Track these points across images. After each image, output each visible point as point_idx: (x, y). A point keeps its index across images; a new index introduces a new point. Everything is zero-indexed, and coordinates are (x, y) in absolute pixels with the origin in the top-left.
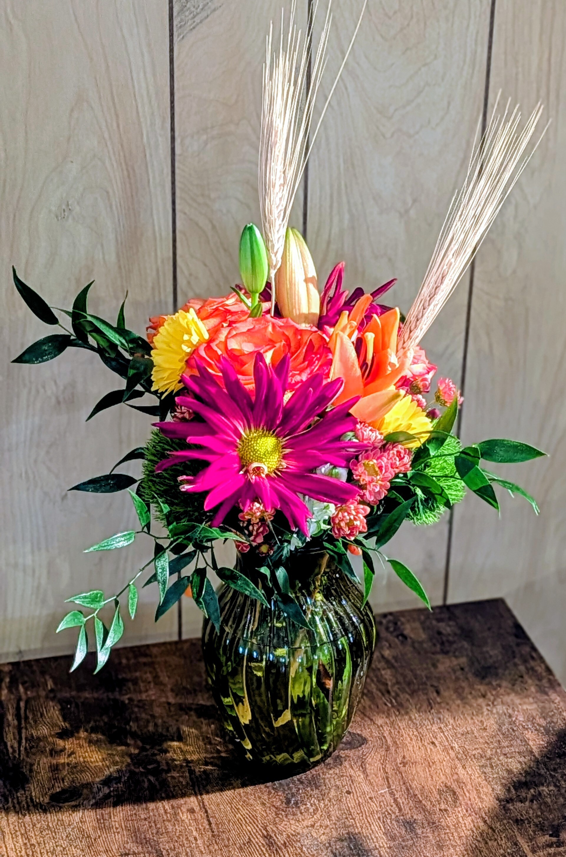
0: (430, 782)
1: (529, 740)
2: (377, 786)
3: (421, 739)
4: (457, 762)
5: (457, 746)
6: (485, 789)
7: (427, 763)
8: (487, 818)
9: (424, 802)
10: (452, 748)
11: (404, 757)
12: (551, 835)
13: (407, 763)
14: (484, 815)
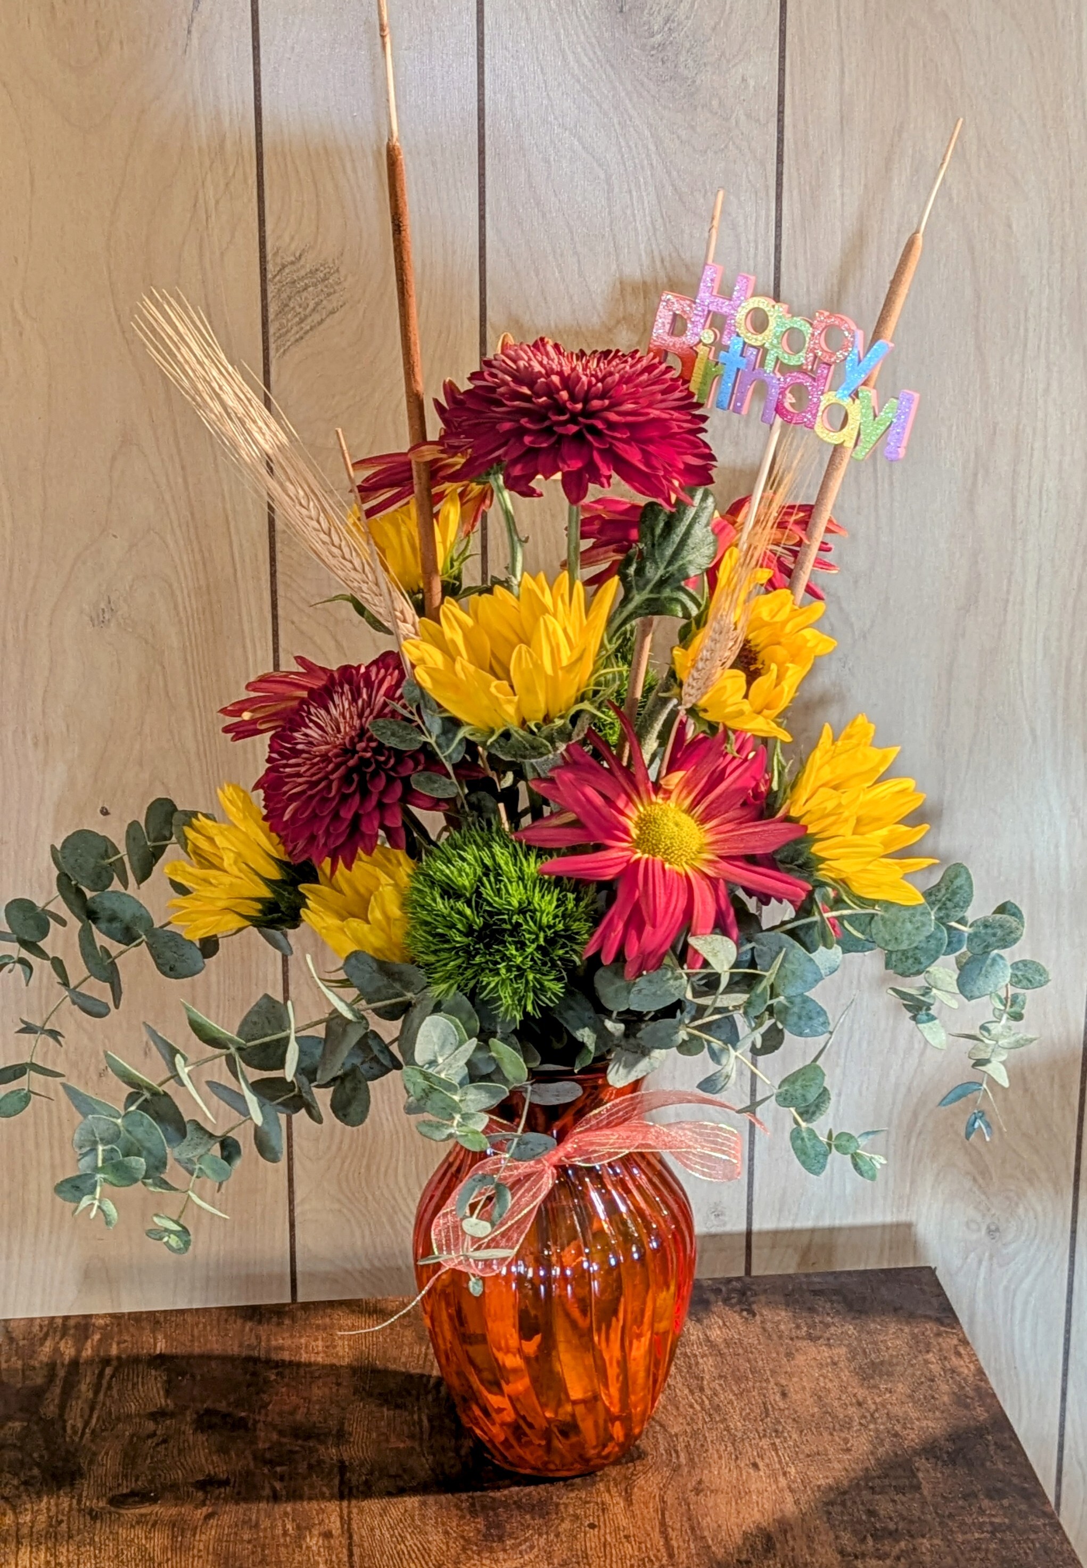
0: (733, 1520)
1: (918, 1470)
2: (643, 1519)
3: (737, 1458)
4: (787, 1494)
5: (793, 1471)
6: (823, 1538)
7: (735, 1492)
9: (714, 1548)
10: (785, 1474)
11: (700, 1482)
13: (702, 1490)
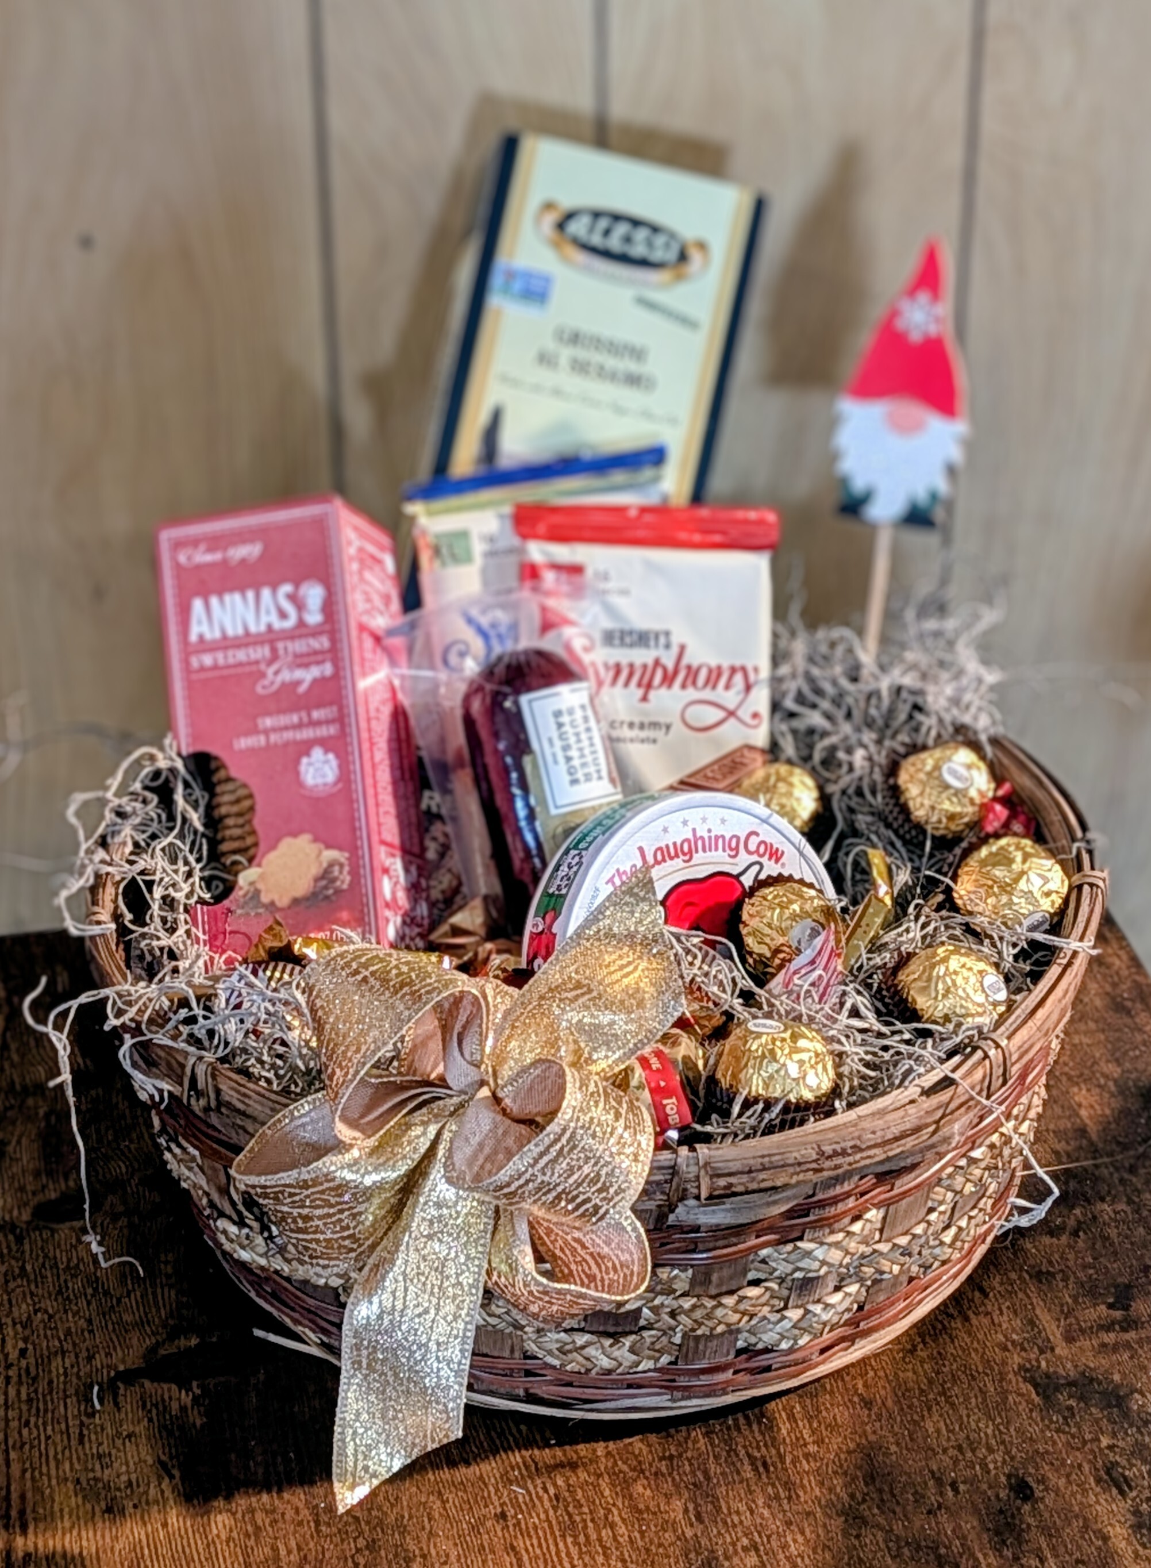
12: (1110, 1306)
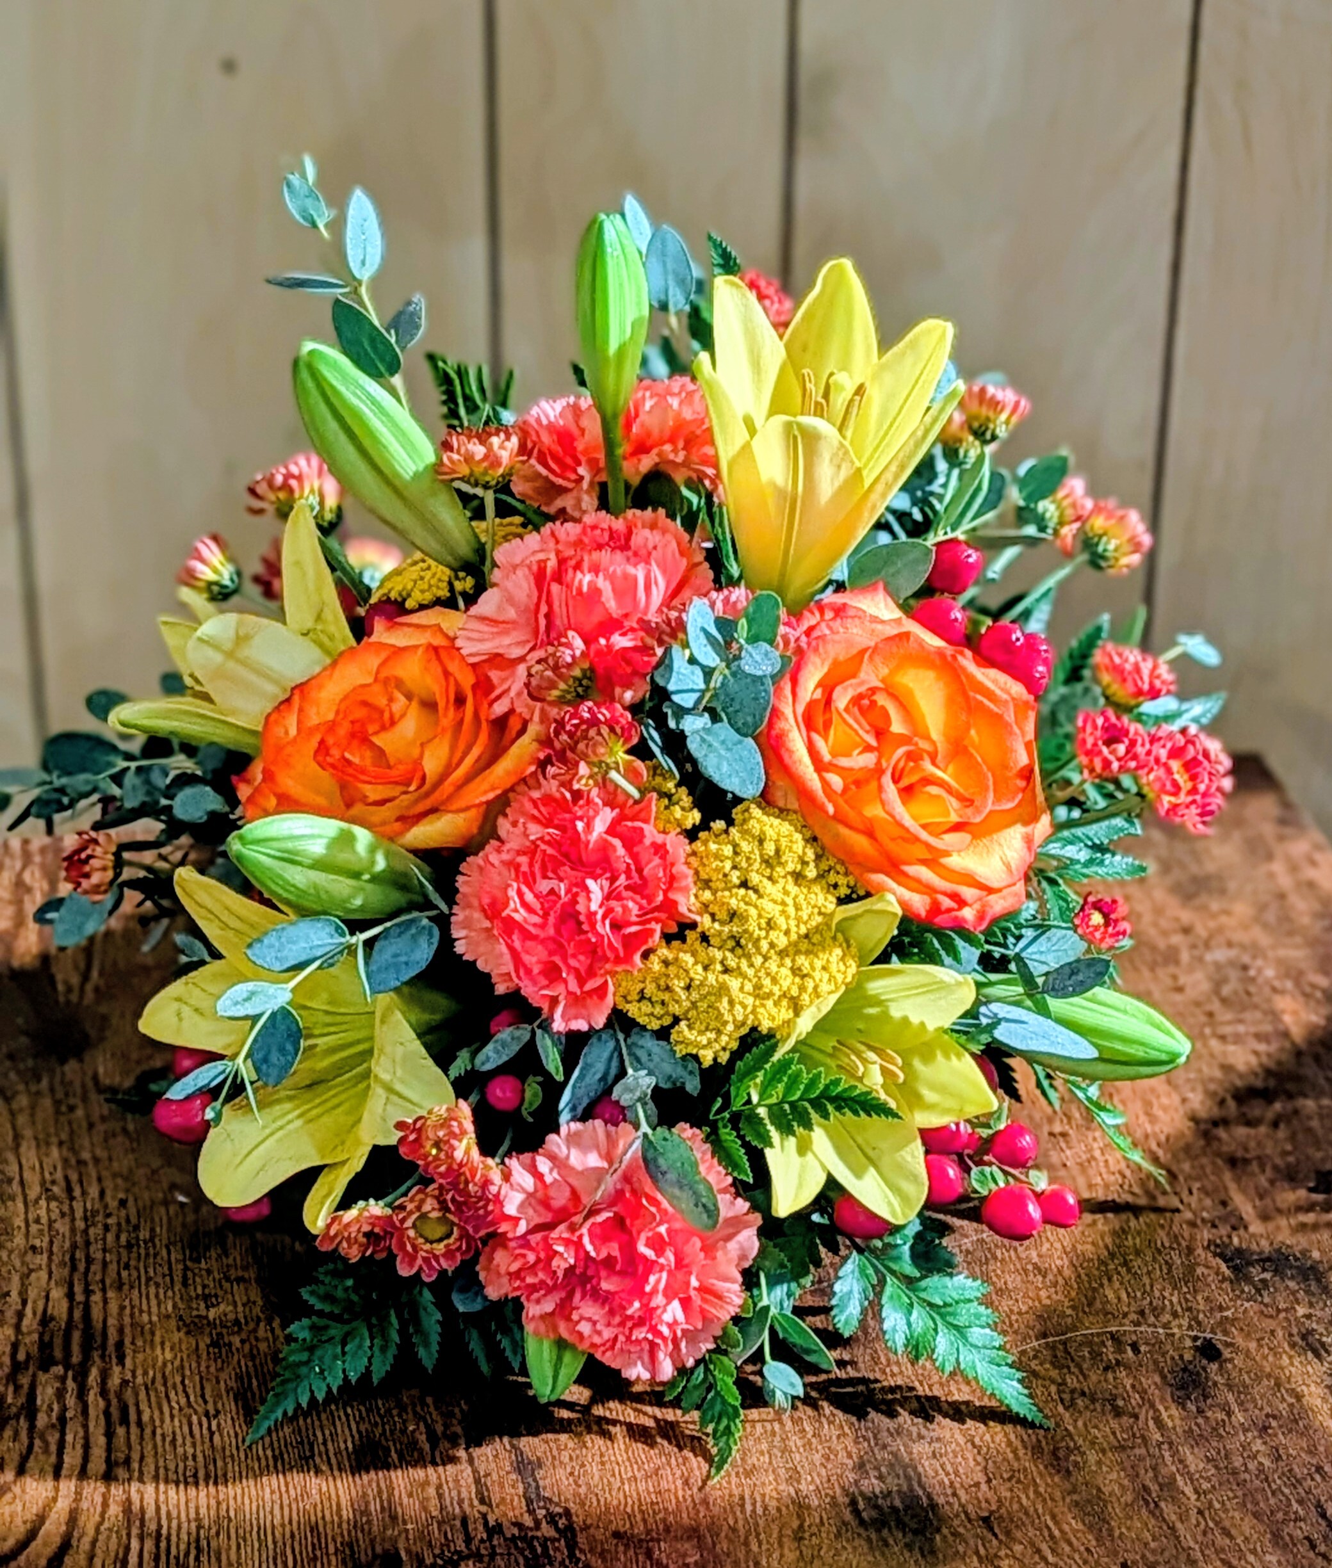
1: (1284, 1012)
6: (1165, 1100)
8: (1160, 1153)
14: (1154, 1147)
